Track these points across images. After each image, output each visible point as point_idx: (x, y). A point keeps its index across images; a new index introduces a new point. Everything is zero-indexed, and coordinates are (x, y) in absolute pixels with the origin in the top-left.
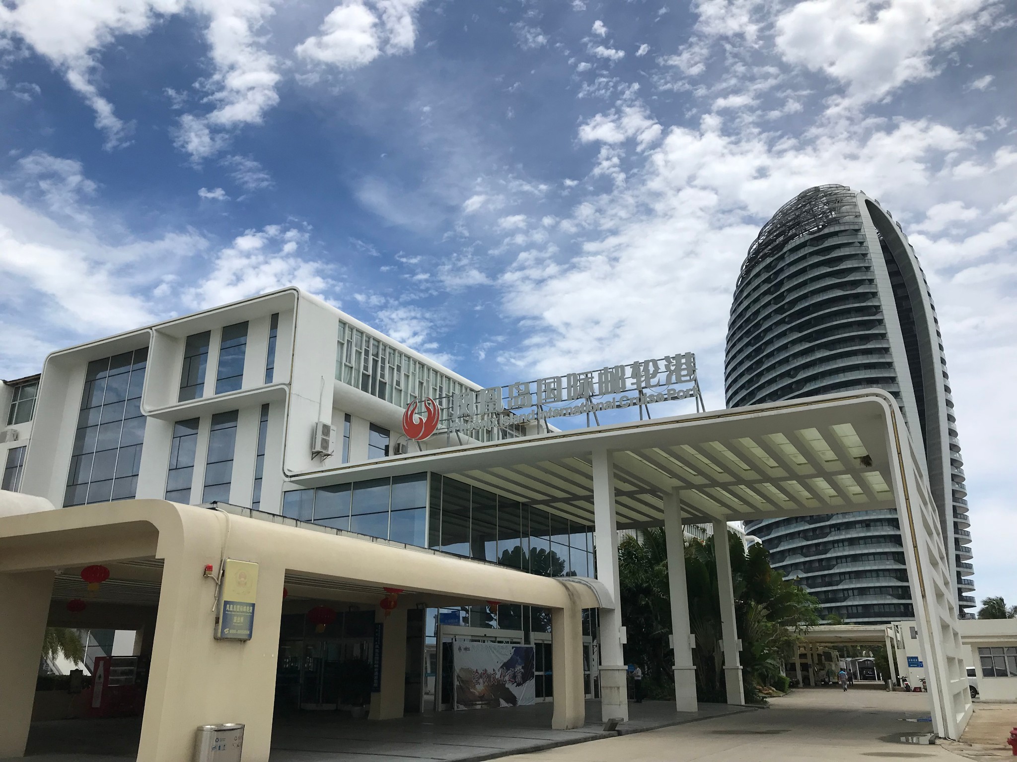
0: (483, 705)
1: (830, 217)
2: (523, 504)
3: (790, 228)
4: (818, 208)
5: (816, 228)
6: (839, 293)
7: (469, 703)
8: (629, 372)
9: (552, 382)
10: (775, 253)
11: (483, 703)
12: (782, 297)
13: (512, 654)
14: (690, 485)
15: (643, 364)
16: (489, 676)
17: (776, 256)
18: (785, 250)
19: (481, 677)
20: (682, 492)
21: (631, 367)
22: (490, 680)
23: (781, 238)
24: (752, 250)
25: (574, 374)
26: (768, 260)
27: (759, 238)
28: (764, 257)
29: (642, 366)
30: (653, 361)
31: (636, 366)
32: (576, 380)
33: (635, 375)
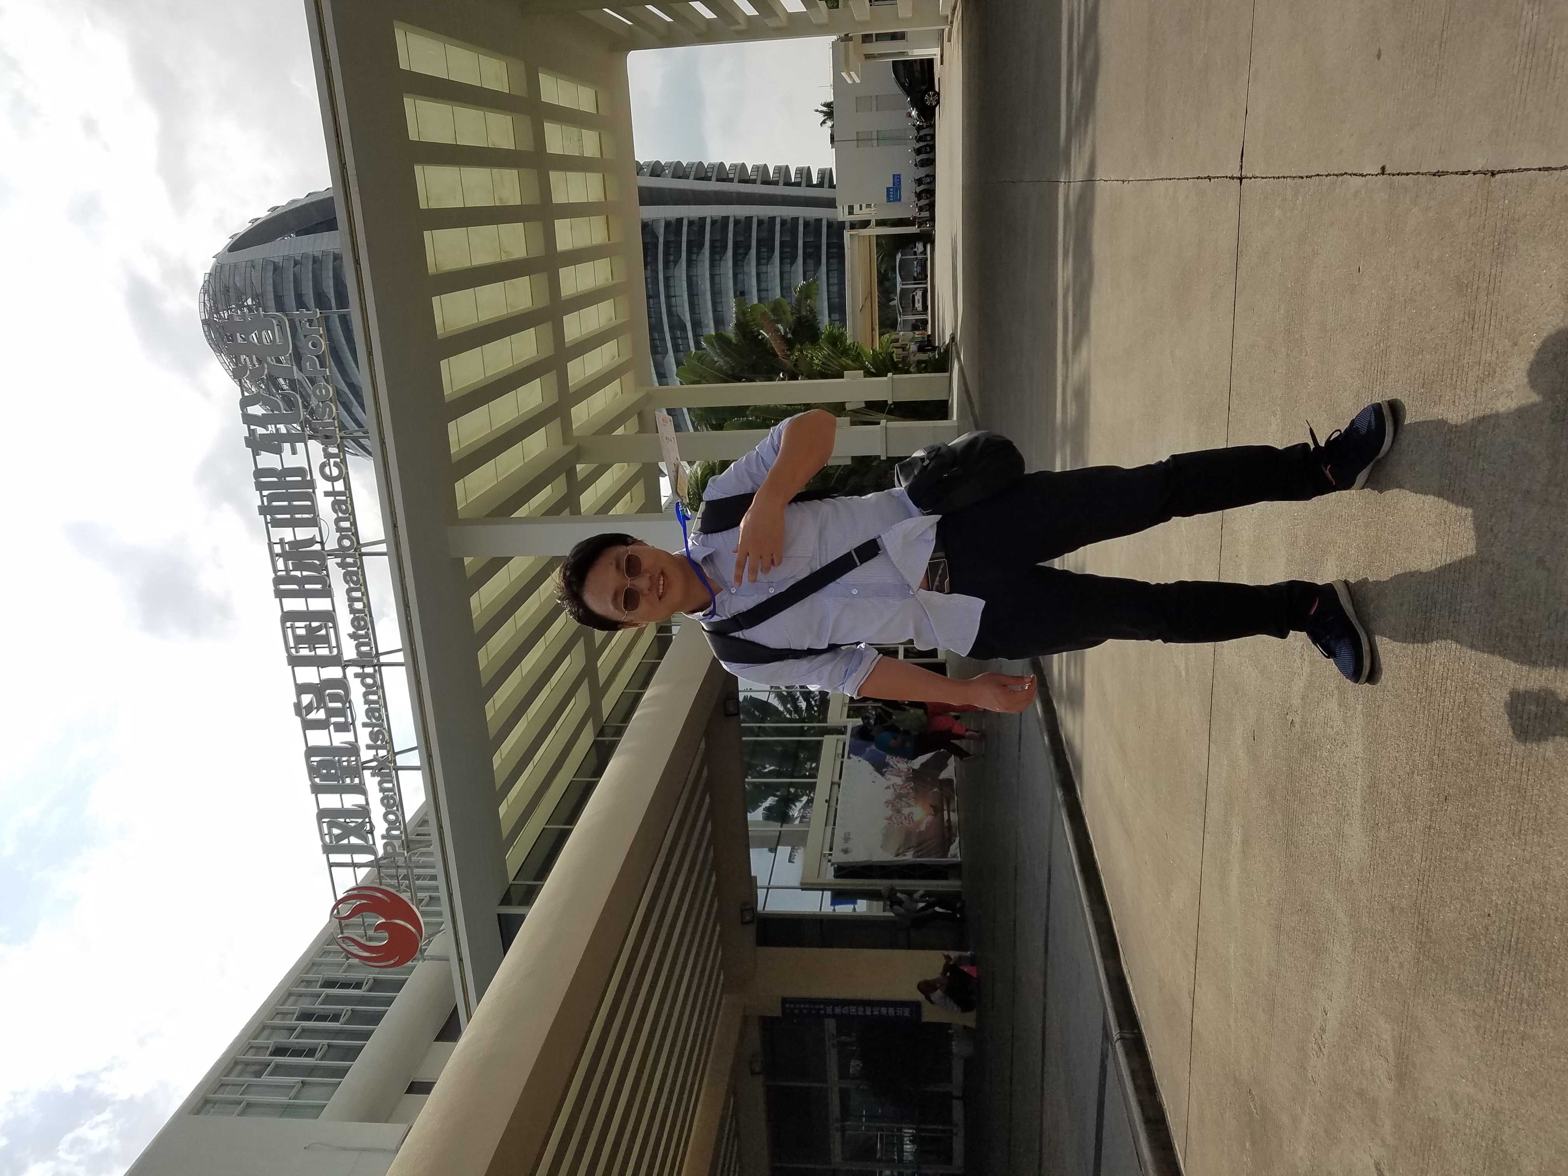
0: (951, 809)
7: (945, 836)
8: (268, 460)
11: (945, 808)
13: (860, 758)
15: (252, 427)
16: (899, 797)
19: (899, 811)
22: (906, 796)
25: (277, 581)
29: (254, 431)
30: (244, 406)
31: (255, 444)
33: (273, 444)
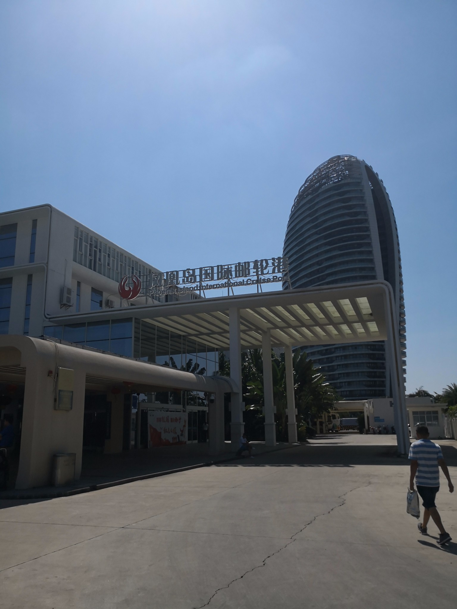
1: (345, 174)
2: (184, 336)
3: (323, 179)
4: (339, 168)
5: (337, 180)
6: (348, 218)
8: (252, 265)
9: (208, 269)
10: (314, 193)
12: (317, 218)
14: (276, 327)
15: (260, 262)
17: (314, 195)
18: (319, 191)
20: (272, 330)
21: (253, 263)
23: (318, 184)
24: (301, 190)
25: (221, 266)
26: (310, 197)
27: (305, 184)
28: (307, 195)
29: (259, 262)
30: (265, 260)
31: (256, 262)
32: (222, 269)
33: (256, 267)
